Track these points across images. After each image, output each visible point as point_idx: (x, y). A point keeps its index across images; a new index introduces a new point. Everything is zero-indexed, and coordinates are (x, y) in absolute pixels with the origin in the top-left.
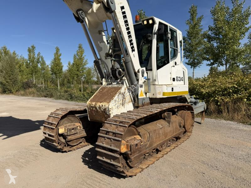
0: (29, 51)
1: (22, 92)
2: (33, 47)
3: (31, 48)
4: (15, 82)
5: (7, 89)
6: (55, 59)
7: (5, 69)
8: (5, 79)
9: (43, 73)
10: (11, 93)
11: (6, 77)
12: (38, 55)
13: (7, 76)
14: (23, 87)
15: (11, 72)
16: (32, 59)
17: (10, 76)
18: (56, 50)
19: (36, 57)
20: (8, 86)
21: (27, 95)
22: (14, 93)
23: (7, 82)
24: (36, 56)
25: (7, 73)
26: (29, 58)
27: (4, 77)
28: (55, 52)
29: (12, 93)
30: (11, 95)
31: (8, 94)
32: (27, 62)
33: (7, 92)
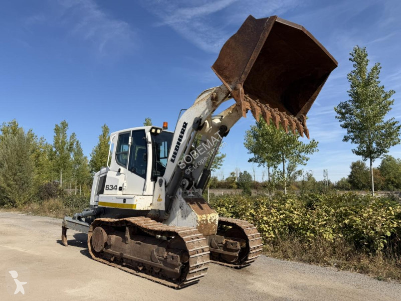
0: (57, 130)
1: (35, 206)
2: (65, 125)
3: (60, 125)
4: (23, 184)
5: (7, 198)
6: (100, 147)
7: (8, 161)
8: (6, 179)
9: (78, 170)
10: (13, 206)
11: (8, 176)
12: (71, 138)
13: (10, 173)
14: (38, 194)
15: (17, 167)
16: (60, 145)
17: (15, 174)
18: (102, 130)
19: (68, 141)
20: (10, 194)
21: (45, 212)
22: (20, 206)
23: (9, 185)
24: (68, 139)
25: (10, 168)
26: (56, 143)
27: (4, 176)
28: (101, 133)
29: (16, 207)
30: (12, 212)
31: (8, 208)
32: (51, 150)
33: (6, 205)
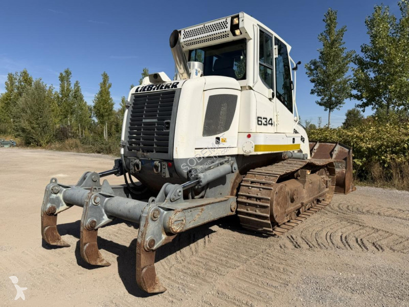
0: (62, 79)
1: (58, 145)
2: (68, 73)
3: (64, 74)
4: (44, 128)
5: (33, 139)
6: (101, 93)
7: (31, 108)
8: (31, 123)
9: (80, 115)
10: (38, 145)
11: (31, 120)
12: (75, 86)
13: (33, 118)
15: (39, 113)
16: (65, 92)
17: (37, 119)
18: (102, 77)
19: (73, 88)
20: (34, 135)
21: (67, 149)
22: (44, 145)
23: (33, 128)
24: (72, 87)
25: (33, 114)
26: (62, 91)
27: (28, 120)
28: (102, 81)
29: (41, 146)
31: (34, 147)
32: (58, 97)
33: (32, 144)
